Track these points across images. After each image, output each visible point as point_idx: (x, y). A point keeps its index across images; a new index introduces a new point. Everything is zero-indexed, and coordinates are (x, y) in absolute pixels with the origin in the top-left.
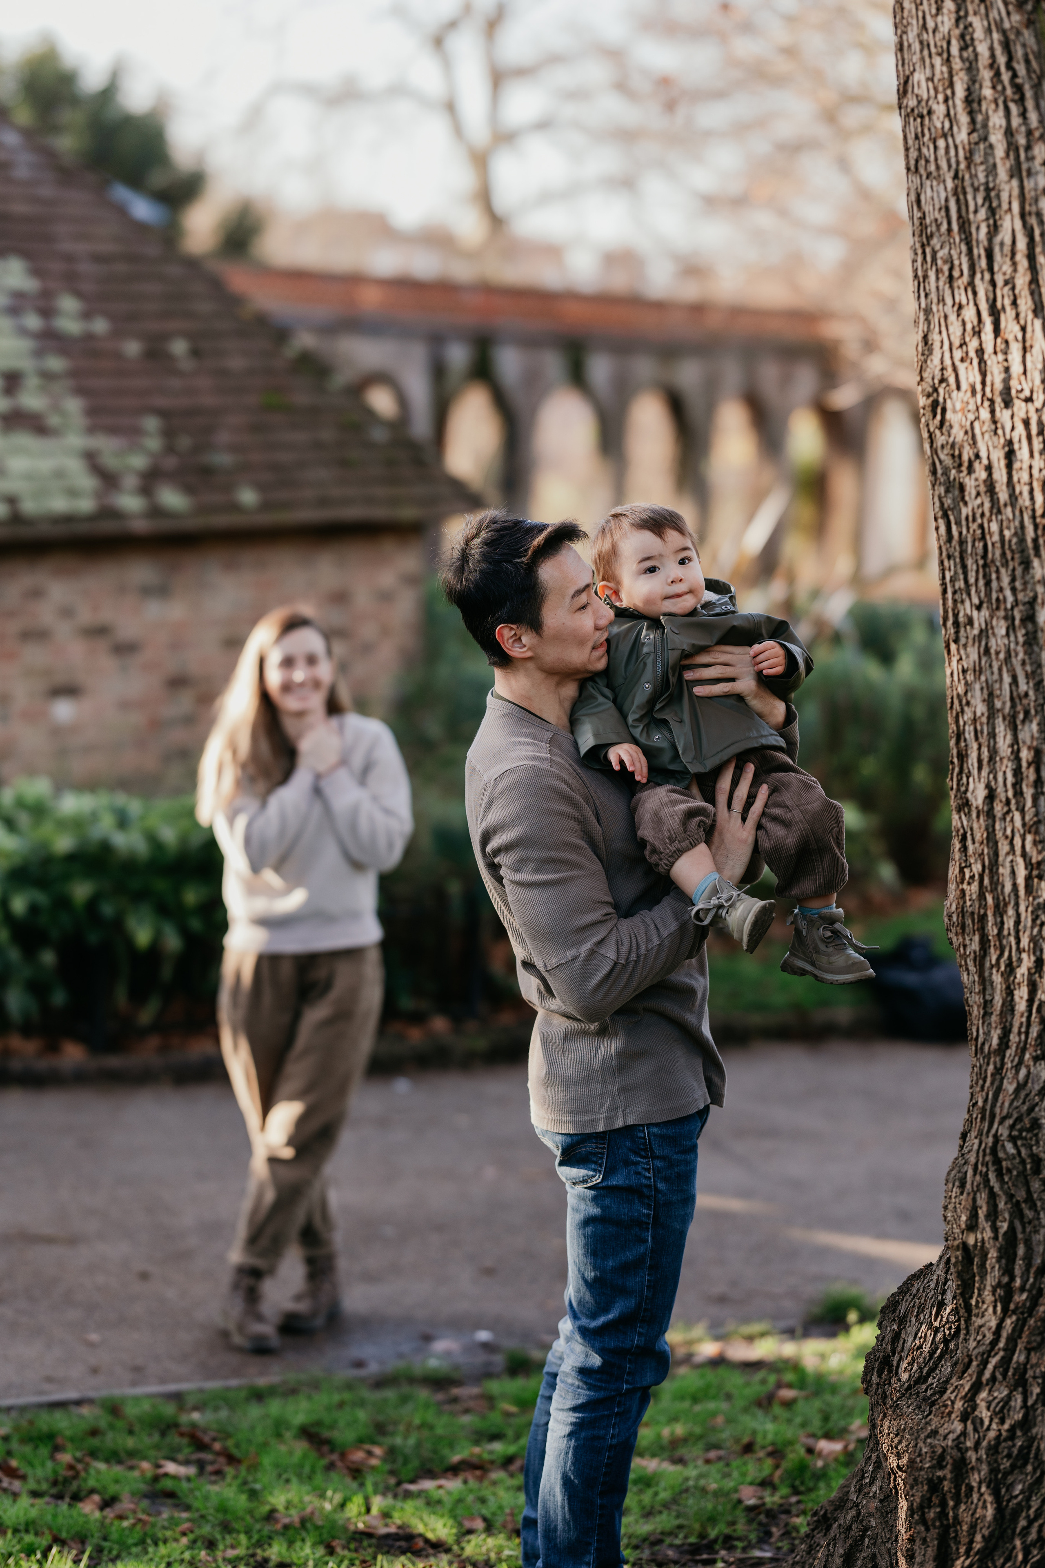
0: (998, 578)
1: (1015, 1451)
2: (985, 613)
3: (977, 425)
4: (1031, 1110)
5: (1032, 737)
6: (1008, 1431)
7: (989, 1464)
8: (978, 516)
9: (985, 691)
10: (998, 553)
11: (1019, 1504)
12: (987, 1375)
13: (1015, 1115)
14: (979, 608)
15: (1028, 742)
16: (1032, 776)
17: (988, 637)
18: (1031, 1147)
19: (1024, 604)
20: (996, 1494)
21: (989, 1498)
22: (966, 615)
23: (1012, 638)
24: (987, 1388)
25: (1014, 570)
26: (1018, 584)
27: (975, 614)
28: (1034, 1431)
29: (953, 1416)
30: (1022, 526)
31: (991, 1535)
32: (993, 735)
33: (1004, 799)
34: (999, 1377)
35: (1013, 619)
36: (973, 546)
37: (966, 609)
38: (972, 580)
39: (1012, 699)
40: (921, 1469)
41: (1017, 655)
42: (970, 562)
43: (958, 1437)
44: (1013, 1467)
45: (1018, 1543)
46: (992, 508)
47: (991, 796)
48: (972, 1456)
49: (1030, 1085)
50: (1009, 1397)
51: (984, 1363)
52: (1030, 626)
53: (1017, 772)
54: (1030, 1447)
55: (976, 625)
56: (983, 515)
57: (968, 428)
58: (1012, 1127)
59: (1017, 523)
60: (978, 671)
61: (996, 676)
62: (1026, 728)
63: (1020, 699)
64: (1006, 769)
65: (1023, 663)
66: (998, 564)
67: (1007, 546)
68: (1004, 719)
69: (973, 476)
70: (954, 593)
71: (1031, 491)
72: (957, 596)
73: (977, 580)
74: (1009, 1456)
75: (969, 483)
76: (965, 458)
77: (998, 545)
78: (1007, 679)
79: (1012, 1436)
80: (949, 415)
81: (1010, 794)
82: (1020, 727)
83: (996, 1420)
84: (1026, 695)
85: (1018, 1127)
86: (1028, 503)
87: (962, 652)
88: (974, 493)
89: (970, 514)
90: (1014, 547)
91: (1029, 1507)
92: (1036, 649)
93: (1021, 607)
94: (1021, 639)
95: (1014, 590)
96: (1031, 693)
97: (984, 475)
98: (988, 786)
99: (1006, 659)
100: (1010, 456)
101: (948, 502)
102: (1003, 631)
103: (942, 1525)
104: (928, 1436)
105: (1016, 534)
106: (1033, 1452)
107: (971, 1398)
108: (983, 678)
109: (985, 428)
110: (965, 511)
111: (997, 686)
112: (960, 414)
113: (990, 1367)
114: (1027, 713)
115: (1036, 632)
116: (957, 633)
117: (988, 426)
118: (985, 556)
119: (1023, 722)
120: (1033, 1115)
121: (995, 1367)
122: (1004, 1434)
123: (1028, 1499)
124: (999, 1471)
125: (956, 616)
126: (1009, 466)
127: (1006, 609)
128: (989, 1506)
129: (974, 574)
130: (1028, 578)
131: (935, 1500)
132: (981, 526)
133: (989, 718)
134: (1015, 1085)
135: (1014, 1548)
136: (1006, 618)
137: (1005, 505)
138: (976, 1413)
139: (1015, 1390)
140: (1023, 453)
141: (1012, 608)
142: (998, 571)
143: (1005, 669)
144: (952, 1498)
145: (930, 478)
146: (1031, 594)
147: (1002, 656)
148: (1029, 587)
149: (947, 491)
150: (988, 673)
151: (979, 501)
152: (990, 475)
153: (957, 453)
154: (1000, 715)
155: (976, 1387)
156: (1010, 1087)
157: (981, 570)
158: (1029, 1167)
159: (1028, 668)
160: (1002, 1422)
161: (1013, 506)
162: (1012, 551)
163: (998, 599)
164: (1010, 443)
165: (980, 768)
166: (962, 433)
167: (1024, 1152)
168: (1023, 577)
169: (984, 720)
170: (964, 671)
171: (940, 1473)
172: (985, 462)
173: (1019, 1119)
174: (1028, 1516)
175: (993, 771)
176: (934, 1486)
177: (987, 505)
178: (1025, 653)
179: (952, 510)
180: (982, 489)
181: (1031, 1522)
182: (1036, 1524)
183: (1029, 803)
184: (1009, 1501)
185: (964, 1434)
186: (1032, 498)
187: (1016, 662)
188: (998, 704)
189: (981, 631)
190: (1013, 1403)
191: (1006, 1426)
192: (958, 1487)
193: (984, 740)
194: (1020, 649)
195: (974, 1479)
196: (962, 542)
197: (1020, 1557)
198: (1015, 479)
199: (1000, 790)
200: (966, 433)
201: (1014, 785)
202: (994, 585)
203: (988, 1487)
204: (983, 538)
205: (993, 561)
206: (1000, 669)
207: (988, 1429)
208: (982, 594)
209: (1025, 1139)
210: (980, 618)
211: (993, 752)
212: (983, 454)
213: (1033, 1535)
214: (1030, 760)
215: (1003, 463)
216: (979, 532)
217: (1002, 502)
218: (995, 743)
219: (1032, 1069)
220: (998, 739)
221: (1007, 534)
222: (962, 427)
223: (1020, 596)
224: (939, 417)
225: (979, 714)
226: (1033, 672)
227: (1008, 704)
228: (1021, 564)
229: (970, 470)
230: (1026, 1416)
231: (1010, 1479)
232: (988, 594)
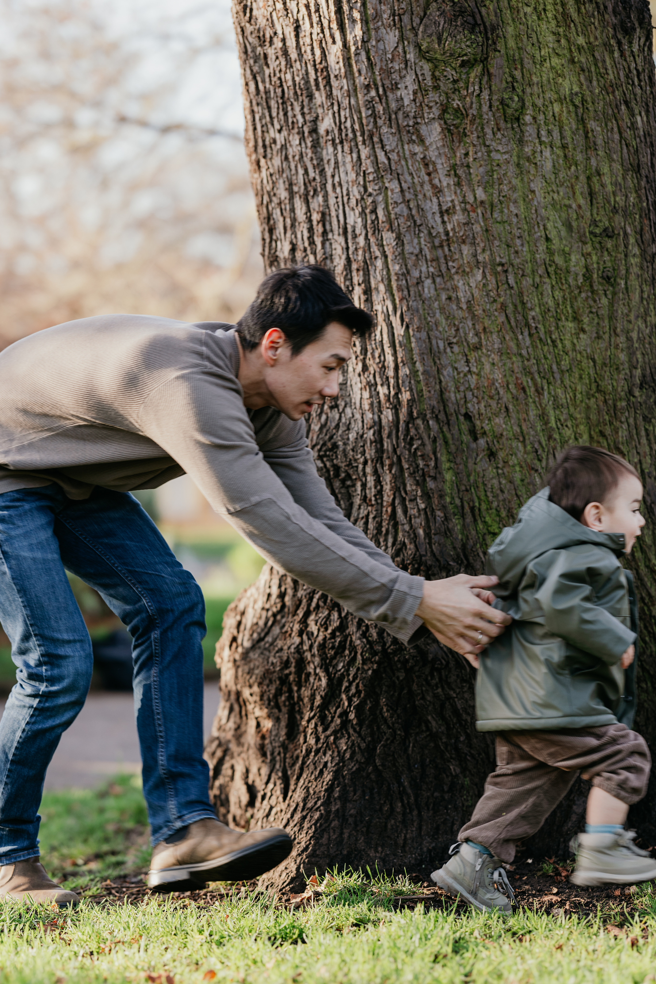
0: (292, 109)
1: (337, 644)
2: (285, 133)
3: (274, 14)
4: (331, 438)
5: (319, 205)
6: (331, 634)
7: (320, 656)
8: (277, 72)
9: (287, 183)
10: (292, 92)
11: (342, 674)
12: (314, 605)
13: (321, 442)
14: (280, 131)
15: (317, 209)
16: (321, 229)
17: (286, 149)
18: (332, 460)
19: (310, 122)
20: (327, 671)
21: (322, 674)
22: (271, 138)
23: (303, 145)
24: (314, 614)
25: (302, 102)
26: (306, 110)
27: (277, 136)
28: (347, 632)
29: (293, 634)
30: (307, 71)
31: (326, 694)
32: (293, 210)
33: (302, 248)
34: (321, 604)
35: (303, 133)
36: (275, 92)
37: (272, 133)
38: (274, 114)
39: (305, 184)
40: (274, 672)
41: (307, 155)
42: (273, 104)
43: (298, 646)
44: (336, 654)
45: (344, 696)
46: (286, 65)
47: (293, 250)
48: (308, 655)
49: (329, 424)
50: (329, 615)
51: (311, 599)
52: (314, 136)
53: (311, 230)
54: (345, 641)
55: (278, 143)
56: (280, 71)
57: (269, 17)
58: (319, 450)
59: (303, 72)
60: (281, 171)
61: (293, 172)
62: (315, 200)
63: (310, 183)
64: (303, 230)
65: (312, 159)
66: (292, 100)
67: (297, 87)
68: (300, 197)
69: (273, 47)
70: (262, 126)
71: (312, 49)
72: (265, 129)
73: (278, 113)
74: (333, 648)
75: (271, 52)
76: (268, 36)
77: (292, 87)
78: (301, 171)
79: (333, 635)
80: (255, 13)
81: (306, 244)
82: (310, 200)
83: (322, 630)
84: (314, 179)
85: (324, 449)
86: (310, 57)
87: (269, 163)
88: (274, 57)
89: (272, 72)
90: (302, 86)
91: (349, 675)
92: (319, 149)
93: (308, 124)
94: (309, 144)
95: (303, 114)
96: (318, 178)
97: (280, 45)
98: (291, 243)
99: (300, 159)
100: (297, 28)
101: (256, 69)
102: (297, 142)
103: (290, 704)
104: (277, 652)
105: (303, 78)
106: (348, 643)
107: (304, 622)
108: (284, 175)
109: (280, 15)
110: (267, 72)
111: (294, 178)
112: (263, 10)
113: (315, 601)
114: (315, 191)
115: (318, 139)
116: (265, 151)
117: (282, 13)
118: (283, 97)
119: (313, 197)
120: (333, 441)
121: (318, 600)
122: (328, 636)
123: (348, 670)
124: (327, 658)
125: (264, 141)
126: (297, 36)
127: (298, 128)
128: (323, 679)
129: (276, 110)
130: (311, 105)
131: (285, 689)
132: (280, 79)
133: (290, 200)
134: (319, 426)
135: (341, 700)
136: (298, 133)
137: (295, 61)
138: (309, 629)
139: (333, 609)
140: (306, 26)
141: (302, 127)
142: (292, 105)
143: (299, 166)
144: (296, 685)
145: (244, 56)
146: (315, 115)
147: (297, 158)
148: (313, 111)
149: (255, 62)
150: (288, 171)
151: (278, 62)
152: (284, 44)
153: (262, 34)
154: (298, 196)
155: (307, 614)
156: (316, 427)
157: (281, 106)
158: (332, 473)
159: (315, 162)
160: (326, 629)
161: (300, 61)
162: (301, 89)
163: (293, 122)
164: (297, 21)
165: (285, 233)
166: (265, 21)
167: (328, 464)
168: (309, 105)
169: (287, 201)
170: (271, 175)
171: (287, 672)
172: (281, 36)
173: (324, 444)
174: (349, 680)
175: (294, 233)
176: (284, 680)
177: (283, 63)
178: (313, 153)
179: (258, 73)
180: (280, 53)
181: (351, 683)
182: (354, 684)
183: (319, 246)
184: (335, 674)
185: (302, 643)
186: (313, 54)
187: (307, 160)
188: (295, 189)
189: (282, 146)
190: (332, 618)
191: (329, 631)
192: (300, 677)
193: (286, 214)
194: (309, 151)
195: (310, 668)
196: (267, 92)
197: (346, 704)
198: (301, 43)
199: (300, 242)
200: (268, 20)
201: (309, 238)
202: (290, 114)
203: (321, 668)
204: (281, 85)
205: (288, 99)
206: (296, 167)
207: (317, 636)
208: (282, 122)
209: (329, 456)
210: (280, 139)
211: (294, 220)
212: (280, 32)
213: (353, 690)
214: (319, 219)
215: (293, 34)
216: (278, 82)
217: (293, 59)
218: (295, 214)
219: (330, 415)
220: (296, 211)
221: (297, 79)
222: (264, 16)
223: (308, 117)
224: (248, 15)
225: (283, 198)
226: (318, 164)
227: (303, 187)
228: (307, 96)
229: (271, 43)
230: (341, 623)
231: (335, 662)
232: (286, 121)
